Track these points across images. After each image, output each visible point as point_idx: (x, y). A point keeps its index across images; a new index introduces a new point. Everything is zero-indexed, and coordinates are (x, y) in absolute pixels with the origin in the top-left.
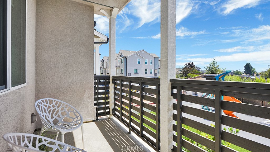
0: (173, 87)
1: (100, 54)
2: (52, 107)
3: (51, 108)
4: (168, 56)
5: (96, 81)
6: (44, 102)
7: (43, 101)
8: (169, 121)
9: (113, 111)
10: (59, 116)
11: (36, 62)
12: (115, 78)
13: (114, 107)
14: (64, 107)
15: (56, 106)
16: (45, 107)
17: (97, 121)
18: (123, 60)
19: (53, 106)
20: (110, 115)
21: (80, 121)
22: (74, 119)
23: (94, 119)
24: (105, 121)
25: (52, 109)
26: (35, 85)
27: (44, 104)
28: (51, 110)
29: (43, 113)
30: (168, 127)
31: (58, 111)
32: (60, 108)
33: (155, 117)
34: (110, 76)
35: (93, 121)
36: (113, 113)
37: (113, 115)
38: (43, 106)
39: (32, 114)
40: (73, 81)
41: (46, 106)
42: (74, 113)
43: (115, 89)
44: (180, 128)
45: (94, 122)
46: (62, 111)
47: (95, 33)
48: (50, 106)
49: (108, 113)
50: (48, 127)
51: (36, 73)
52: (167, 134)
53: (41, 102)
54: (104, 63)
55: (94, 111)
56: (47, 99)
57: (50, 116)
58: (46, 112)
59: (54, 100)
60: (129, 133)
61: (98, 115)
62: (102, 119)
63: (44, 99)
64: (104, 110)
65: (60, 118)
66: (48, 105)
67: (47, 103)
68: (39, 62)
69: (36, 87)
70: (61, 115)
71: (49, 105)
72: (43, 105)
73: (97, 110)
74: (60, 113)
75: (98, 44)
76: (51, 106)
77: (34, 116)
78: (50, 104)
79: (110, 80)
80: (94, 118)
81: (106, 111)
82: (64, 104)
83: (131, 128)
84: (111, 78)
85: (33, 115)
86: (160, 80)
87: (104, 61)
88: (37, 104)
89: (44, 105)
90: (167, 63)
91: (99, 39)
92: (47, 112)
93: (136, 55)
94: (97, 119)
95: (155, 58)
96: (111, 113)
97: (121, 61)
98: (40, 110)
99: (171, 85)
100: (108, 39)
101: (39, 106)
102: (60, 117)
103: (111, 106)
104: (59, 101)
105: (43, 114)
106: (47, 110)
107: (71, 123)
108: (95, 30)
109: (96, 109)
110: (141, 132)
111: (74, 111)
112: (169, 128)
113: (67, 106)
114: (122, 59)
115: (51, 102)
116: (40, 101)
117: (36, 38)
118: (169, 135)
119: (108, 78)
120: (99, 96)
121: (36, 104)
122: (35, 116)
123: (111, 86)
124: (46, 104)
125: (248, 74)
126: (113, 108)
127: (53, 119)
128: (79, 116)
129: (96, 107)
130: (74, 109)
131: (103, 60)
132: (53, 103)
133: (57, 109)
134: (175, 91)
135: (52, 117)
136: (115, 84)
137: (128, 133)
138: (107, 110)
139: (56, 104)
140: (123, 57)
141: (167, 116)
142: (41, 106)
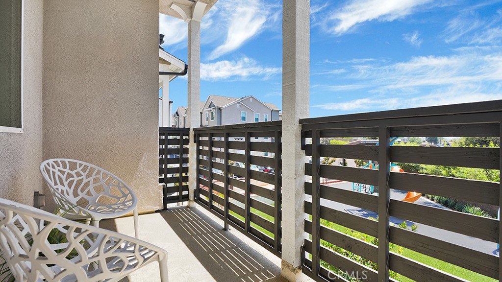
0: (304, 135)
1: (172, 102)
2: (75, 175)
3: (74, 177)
4: (296, 78)
5: (164, 137)
6: (59, 166)
7: (56, 162)
8: (297, 195)
9: (194, 193)
10: (89, 193)
11: (44, 97)
12: (198, 133)
13: (198, 186)
14: (101, 176)
15: (84, 175)
16: (61, 175)
17: (164, 211)
18: (214, 114)
19: (78, 175)
20: (190, 201)
21: (132, 201)
22: (119, 198)
23: (158, 208)
24: (181, 212)
25: (76, 179)
26: (42, 140)
27: (59, 168)
28: (74, 180)
29: (56, 184)
30: (295, 206)
31: (87, 184)
32: (91, 179)
33: (272, 193)
34: (189, 129)
35: (156, 212)
36: (195, 197)
37: (195, 200)
38: (57, 173)
39: (35, 192)
40: (118, 135)
41: (63, 173)
42: (120, 188)
43: (199, 152)
44: (317, 205)
45: (159, 213)
46: (96, 185)
47: (162, 54)
48: (71, 174)
49: (186, 198)
50: (66, 206)
51: (44, 117)
52: (294, 218)
53: (52, 165)
54: (180, 119)
55: (159, 193)
56: (66, 160)
57: (71, 191)
58: (62, 184)
59: (79, 164)
60: (225, 229)
61: (167, 200)
62: (174, 209)
63: (59, 160)
64: (178, 193)
65: (91, 197)
66: (67, 171)
67: (65, 167)
68: (51, 95)
69: (43, 143)
70: (93, 192)
71: (70, 172)
72: (56, 171)
73: (166, 191)
74: (91, 188)
75: (168, 76)
76: (73, 173)
77: (40, 197)
78: (70, 169)
79: (190, 136)
80: (159, 206)
81: (183, 194)
82: (99, 172)
83: (229, 220)
84: (192, 133)
85: (37, 195)
86: (281, 124)
87: (178, 115)
88: (45, 166)
89: (59, 170)
90: (295, 90)
91: (170, 66)
92: (66, 183)
93: (238, 105)
94: (165, 208)
95: (272, 110)
96: (192, 197)
97: (210, 115)
98: (50, 178)
99: (302, 130)
100: (186, 66)
101: (48, 171)
102: (91, 195)
103: (192, 184)
104: (90, 165)
105: (56, 187)
106: (66, 181)
107: (113, 205)
108: (162, 49)
109: (163, 189)
110: (246, 225)
111: (119, 184)
112: (297, 207)
113: (105, 175)
114: (212, 112)
115: (73, 166)
116: (51, 161)
117: (44, 49)
118: (298, 221)
119: (186, 131)
120: (169, 176)
121: (42, 166)
122: (42, 196)
123: (192, 147)
124: (64, 170)
125: (431, 142)
126: (195, 188)
127: (78, 198)
128: (128, 194)
129: (163, 185)
130: (120, 182)
131: (177, 112)
132: (77, 169)
133: (85, 181)
134: (309, 141)
135: (76, 195)
136: (199, 143)
137: (223, 229)
138: (185, 193)
139: (84, 170)
140: (215, 109)
141: (294, 187)
142: (53, 171)
